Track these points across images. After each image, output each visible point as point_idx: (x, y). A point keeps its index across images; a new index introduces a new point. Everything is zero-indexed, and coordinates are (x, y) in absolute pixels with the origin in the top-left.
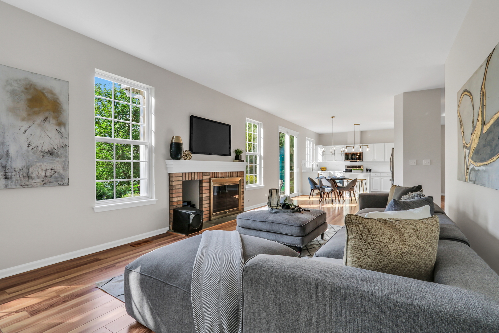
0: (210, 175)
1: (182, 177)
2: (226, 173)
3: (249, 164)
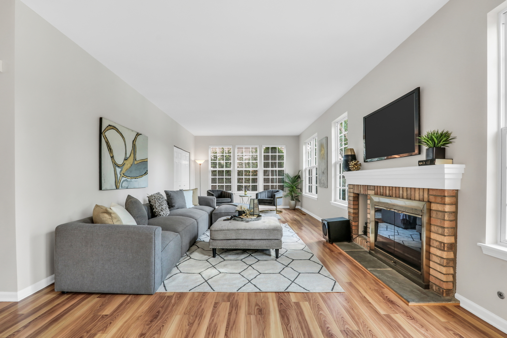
0: (374, 190)
1: (353, 188)
2: (397, 190)
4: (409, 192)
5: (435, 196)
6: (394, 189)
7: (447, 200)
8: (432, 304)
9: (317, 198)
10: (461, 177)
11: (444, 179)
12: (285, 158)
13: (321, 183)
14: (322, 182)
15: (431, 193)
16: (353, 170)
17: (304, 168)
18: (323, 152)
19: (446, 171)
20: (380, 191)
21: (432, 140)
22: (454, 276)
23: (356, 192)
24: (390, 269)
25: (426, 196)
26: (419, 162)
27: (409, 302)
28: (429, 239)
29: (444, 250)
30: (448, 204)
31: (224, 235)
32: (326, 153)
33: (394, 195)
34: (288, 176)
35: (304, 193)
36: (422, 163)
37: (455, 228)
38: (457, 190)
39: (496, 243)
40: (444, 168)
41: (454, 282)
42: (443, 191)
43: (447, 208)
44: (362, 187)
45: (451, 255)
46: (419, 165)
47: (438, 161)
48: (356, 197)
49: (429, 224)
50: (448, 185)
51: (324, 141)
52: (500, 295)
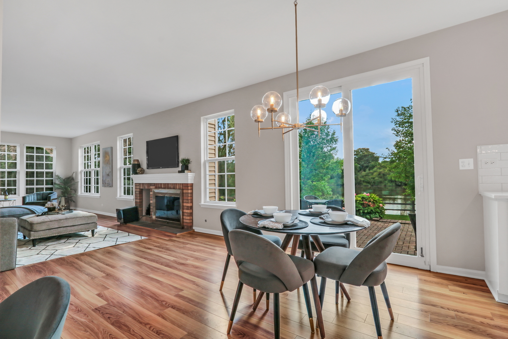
0: (155, 186)
1: (139, 186)
2: (168, 185)
3: (217, 174)
4: (174, 186)
5: (185, 186)
6: (166, 185)
7: (189, 188)
8: (185, 232)
9: (100, 197)
10: (194, 178)
11: (188, 179)
12: (54, 160)
13: (105, 183)
14: (107, 182)
15: (183, 185)
16: (139, 174)
17: (80, 170)
18: (108, 158)
19: (189, 176)
20: (158, 186)
21: (183, 162)
22: (192, 220)
23: (141, 188)
24: (165, 227)
25: (181, 187)
26: (179, 171)
27: (177, 234)
28: (183, 212)
29: (188, 209)
30: (190, 190)
31: (47, 225)
32: (111, 159)
33: (166, 188)
34: (58, 177)
35: (79, 193)
36: (179, 172)
37: (192, 200)
38: (193, 184)
39: (205, 203)
40: (188, 174)
41: (192, 223)
42: (188, 184)
43: (190, 191)
44: (146, 184)
45: (191, 211)
46: (179, 173)
47: (186, 171)
48: (141, 191)
49: (183, 200)
50: (190, 182)
51: (109, 150)
52: (206, 221)
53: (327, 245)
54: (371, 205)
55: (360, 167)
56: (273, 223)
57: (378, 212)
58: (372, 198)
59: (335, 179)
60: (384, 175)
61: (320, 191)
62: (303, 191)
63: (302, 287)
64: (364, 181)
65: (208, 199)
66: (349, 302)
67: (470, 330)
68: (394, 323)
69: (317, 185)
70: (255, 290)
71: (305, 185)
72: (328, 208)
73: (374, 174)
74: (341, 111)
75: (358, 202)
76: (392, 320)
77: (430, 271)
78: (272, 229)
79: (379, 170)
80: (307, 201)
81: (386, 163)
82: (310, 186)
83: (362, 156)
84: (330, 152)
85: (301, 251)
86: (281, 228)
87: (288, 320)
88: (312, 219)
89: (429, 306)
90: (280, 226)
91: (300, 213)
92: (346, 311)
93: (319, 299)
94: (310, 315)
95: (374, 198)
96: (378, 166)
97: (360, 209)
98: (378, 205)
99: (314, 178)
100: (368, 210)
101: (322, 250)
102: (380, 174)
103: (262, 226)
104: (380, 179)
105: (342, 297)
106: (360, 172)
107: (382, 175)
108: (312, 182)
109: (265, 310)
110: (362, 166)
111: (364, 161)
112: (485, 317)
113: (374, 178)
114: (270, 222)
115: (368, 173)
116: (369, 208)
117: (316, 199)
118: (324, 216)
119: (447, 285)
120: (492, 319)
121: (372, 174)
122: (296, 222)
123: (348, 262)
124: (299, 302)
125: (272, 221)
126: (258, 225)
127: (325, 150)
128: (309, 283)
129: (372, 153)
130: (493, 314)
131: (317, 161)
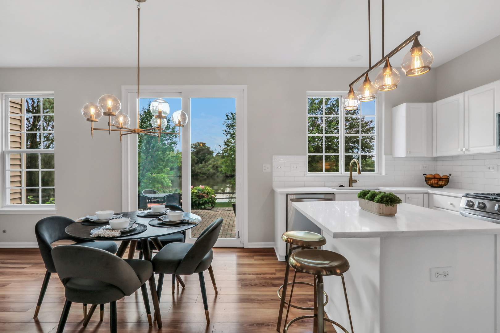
3: (24, 170)
39: (3, 208)
52: (4, 232)
53: (165, 243)
54: (205, 196)
55: (197, 160)
56: (109, 232)
57: (210, 202)
58: (206, 190)
59: (175, 170)
60: (217, 167)
61: (160, 183)
62: (142, 184)
63: (140, 288)
64: (200, 173)
65: (8, 202)
66: (183, 289)
67: (263, 285)
68: (218, 296)
69: (156, 177)
70: (85, 305)
71: (144, 177)
72: (167, 207)
73: (209, 166)
74: (180, 122)
75: (194, 194)
76: (216, 293)
77: (243, 248)
78: (108, 238)
79: (213, 163)
80: (146, 196)
81: (219, 157)
82: (149, 178)
83: (200, 150)
84: (170, 145)
85: (139, 251)
86: (118, 236)
87: (125, 324)
88: (150, 221)
89: (241, 275)
90: (117, 234)
91: (139, 215)
92: (181, 297)
93: (156, 294)
94: (148, 311)
95: (208, 189)
96: (213, 160)
97: (196, 200)
98: (211, 196)
99: (153, 170)
100: (202, 201)
101: (160, 248)
102: (213, 166)
103: (96, 236)
104: (214, 171)
105: (178, 286)
106: (198, 164)
107: (215, 167)
108: (152, 174)
109: (99, 322)
110: (200, 158)
111: (201, 154)
112: (272, 274)
113: (209, 170)
114: (105, 230)
115: (204, 166)
116: (204, 199)
117: (155, 193)
118: (162, 218)
119: (253, 256)
120: (275, 274)
121: (208, 166)
122: (135, 226)
123: (183, 255)
124: (137, 302)
125: (107, 229)
126: (91, 235)
127: (166, 142)
128: (147, 283)
129: (208, 147)
130: (276, 271)
131: (157, 153)
